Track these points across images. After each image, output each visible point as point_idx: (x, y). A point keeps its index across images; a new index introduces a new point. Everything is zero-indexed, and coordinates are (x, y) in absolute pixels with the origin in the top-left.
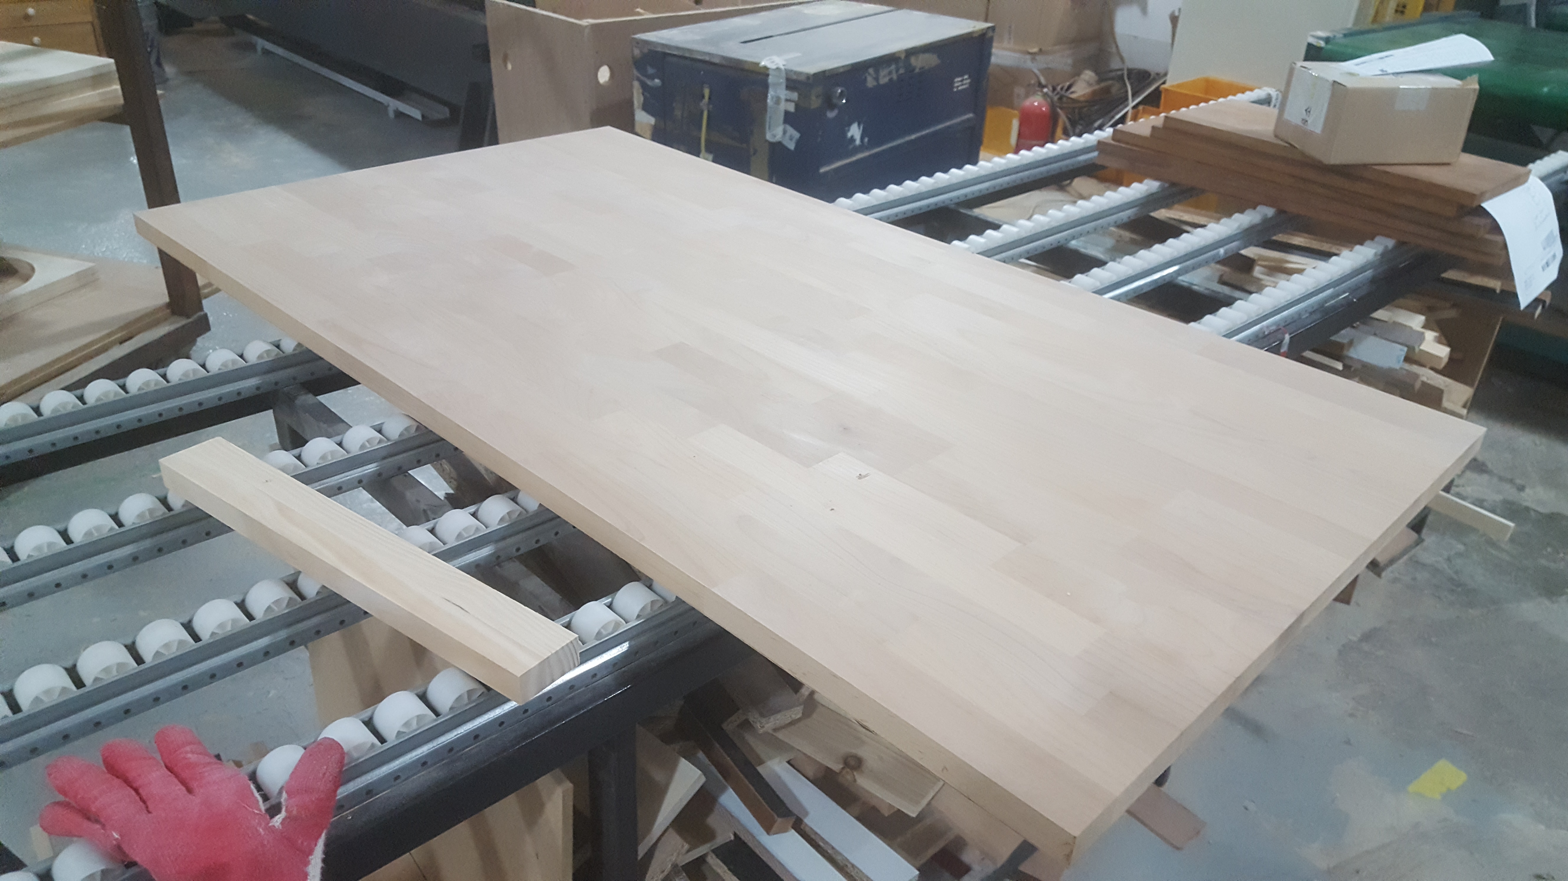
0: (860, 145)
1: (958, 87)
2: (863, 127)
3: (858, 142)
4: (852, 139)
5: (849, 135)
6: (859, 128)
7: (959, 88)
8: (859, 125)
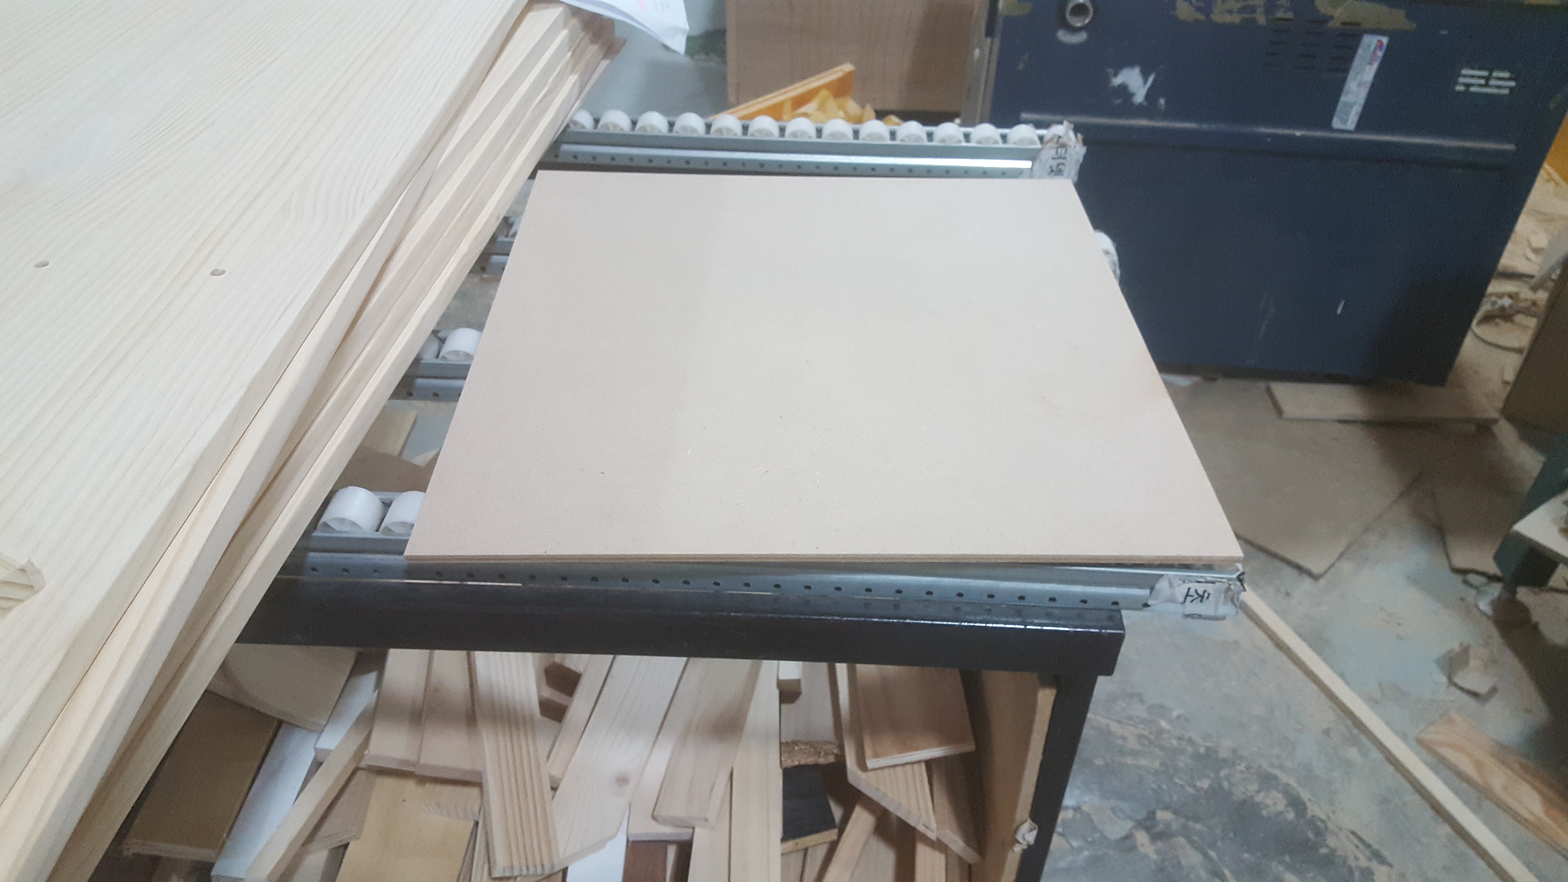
0: (1140, 104)
1: (1468, 86)
2: (1154, 81)
3: (1139, 97)
4: (1123, 89)
5: (1117, 81)
6: (1146, 80)
7: (1473, 89)
8: (1145, 75)
